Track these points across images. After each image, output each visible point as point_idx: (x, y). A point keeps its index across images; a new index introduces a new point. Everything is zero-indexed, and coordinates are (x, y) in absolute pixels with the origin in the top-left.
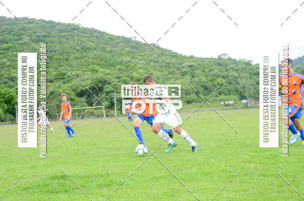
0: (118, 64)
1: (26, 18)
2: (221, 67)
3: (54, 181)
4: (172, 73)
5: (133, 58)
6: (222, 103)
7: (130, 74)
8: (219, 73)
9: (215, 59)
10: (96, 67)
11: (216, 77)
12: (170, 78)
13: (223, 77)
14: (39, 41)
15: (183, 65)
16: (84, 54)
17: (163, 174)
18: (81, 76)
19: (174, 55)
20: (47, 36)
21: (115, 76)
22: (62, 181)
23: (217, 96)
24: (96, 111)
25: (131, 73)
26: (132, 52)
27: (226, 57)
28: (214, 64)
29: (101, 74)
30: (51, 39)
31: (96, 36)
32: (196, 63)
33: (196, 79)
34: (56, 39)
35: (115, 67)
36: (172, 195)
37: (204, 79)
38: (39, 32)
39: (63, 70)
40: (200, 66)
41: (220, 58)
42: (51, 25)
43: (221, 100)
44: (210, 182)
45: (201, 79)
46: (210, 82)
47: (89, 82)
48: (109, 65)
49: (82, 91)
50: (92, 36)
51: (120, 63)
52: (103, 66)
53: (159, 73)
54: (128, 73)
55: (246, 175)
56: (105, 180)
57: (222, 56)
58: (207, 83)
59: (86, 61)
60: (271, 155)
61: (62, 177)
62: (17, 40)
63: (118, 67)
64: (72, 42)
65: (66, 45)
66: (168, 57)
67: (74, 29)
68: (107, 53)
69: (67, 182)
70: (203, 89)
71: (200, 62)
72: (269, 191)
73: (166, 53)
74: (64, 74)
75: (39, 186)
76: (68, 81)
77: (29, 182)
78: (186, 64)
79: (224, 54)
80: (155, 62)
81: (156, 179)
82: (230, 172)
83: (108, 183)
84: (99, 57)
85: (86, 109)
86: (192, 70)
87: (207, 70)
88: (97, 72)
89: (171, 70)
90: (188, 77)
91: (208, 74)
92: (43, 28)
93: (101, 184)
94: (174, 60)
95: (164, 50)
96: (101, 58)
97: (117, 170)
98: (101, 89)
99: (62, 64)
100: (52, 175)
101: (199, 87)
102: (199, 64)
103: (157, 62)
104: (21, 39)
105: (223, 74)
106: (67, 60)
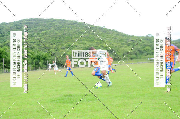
0: (96, 40)
1: (52, 19)
2: (148, 41)
3: (66, 97)
4: (123, 44)
5: (103, 37)
6: (149, 59)
7: (102, 45)
8: (147, 44)
9: (145, 37)
10: (85, 42)
11: (145, 46)
12: (122, 47)
13: (149, 46)
14: (58, 29)
15: (129, 40)
17: (120, 95)
18: (78, 46)
19: (124, 35)
20: (62, 27)
21: (95, 46)
22: (70, 97)
23: (146, 56)
25: (102, 44)
26: (103, 34)
27: (151, 36)
28: (145, 39)
29: (88, 45)
30: (64, 28)
31: (85, 26)
32: (135, 39)
33: (135, 47)
34: (66, 28)
35: (95, 41)
36: (124, 105)
37: (139, 47)
38: (59, 25)
39: (70, 43)
40: (138, 40)
41: (147, 36)
42: (64, 21)
43: (148, 58)
44: (144, 99)
45: (138, 47)
46: (142, 49)
48: (92, 40)
50: (83, 26)
51: (97, 39)
52: (89, 41)
53: (116, 44)
54: (101, 44)
55: (162, 95)
56: (91, 97)
57: (149, 36)
58: (141, 49)
59: (80, 39)
60: (175, 86)
61: (70, 96)
62: (48, 29)
63: (96, 41)
64: (74, 30)
65: (71, 31)
66: (121, 36)
67: (75, 23)
68: (91, 34)
69: (72, 98)
70: (138, 52)
71: (137, 38)
72: (175, 104)
73: (120, 34)
74: (70, 45)
75: (59, 99)
76: (72, 49)
77: (55, 97)
78: (130, 39)
79: (150, 35)
80: (114, 39)
81: (116, 97)
82: (154, 94)
83: (92, 99)
84: (87, 36)
86: (134, 42)
87: (141, 43)
88: (86, 44)
89: (123, 42)
90: (131, 46)
91: (141, 45)
92: (60, 23)
93: (89, 99)
94: (124, 38)
95: (119, 33)
96: (88, 37)
97: (96, 92)
99: (69, 40)
100: (65, 94)
101: (137, 51)
102: (137, 40)
103: (116, 38)
104: (50, 28)
105: (149, 45)
106: (71, 38)
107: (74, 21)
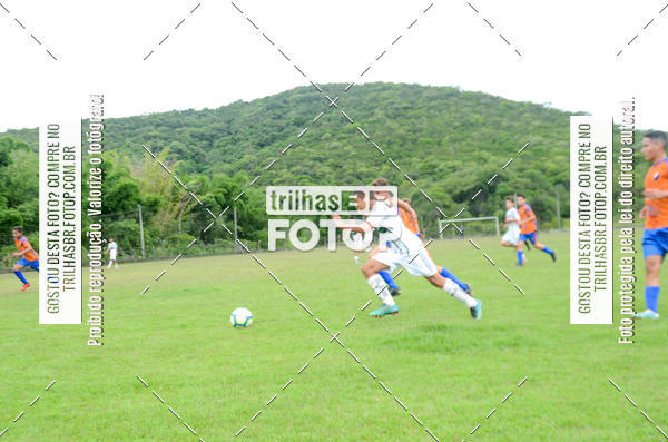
1: (380, 83)
3: (428, 334)
5: (546, 136)
7: (541, 164)
10: (485, 154)
16: (466, 133)
18: (461, 170)
20: (411, 108)
21: (516, 168)
22: (439, 334)
24: (484, 226)
25: (543, 161)
26: (545, 128)
29: (492, 166)
30: (415, 112)
31: (486, 104)
34: (423, 111)
35: (516, 152)
38: (399, 103)
42: (416, 90)
47: (474, 178)
48: (506, 150)
49: (462, 192)
50: (479, 104)
52: (496, 152)
54: (538, 162)
59: (468, 144)
62: (367, 116)
64: (447, 116)
65: (438, 120)
68: (503, 129)
69: (447, 336)
74: (435, 167)
75: (406, 340)
76: (441, 178)
77: (392, 332)
83: (513, 342)
84: (490, 137)
85: (467, 222)
88: (485, 161)
92: (404, 95)
93: (501, 343)
96: (494, 138)
98: (492, 189)
99: (430, 150)
100: (425, 324)
104: (372, 114)
106: (439, 144)
107: (450, 88)
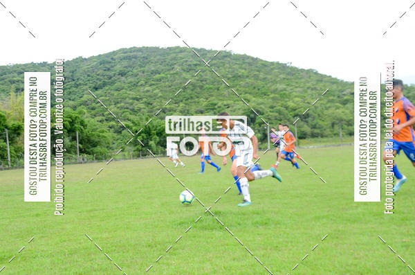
0: (272, 93)
1: (178, 47)
4: (332, 101)
5: (288, 85)
7: (285, 103)
12: (330, 107)
15: (345, 93)
16: (236, 82)
17: (326, 214)
18: (232, 107)
19: (334, 81)
20: (199, 65)
21: (269, 105)
25: (286, 101)
26: (288, 79)
29: (253, 104)
30: (201, 68)
31: (249, 63)
36: (337, 238)
38: (191, 61)
39: (214, 100)
42: (203, 52)
48: (262, 93)
50: (245, 63)
51: (275, 91)
52: (255, 95)
54: (283, 102)
61: (216, 213)
63: (272, 96)
64: (223, 70)
66: (328, 84)
67: (225, 57)
68: (260, 80)
73: (325, 79)
74: (215, 105)
77: (184, 217)
78: (348, 91)
80: (312, 89)
81: (318, 218)
84: (252, 85)
89: (331, 98)
90: (350, 106)
94: (334, 87)
95: (322, 76)
98: (253, 120)
103: (315, 89)
106: (218, 89)
107: (225, 52)
